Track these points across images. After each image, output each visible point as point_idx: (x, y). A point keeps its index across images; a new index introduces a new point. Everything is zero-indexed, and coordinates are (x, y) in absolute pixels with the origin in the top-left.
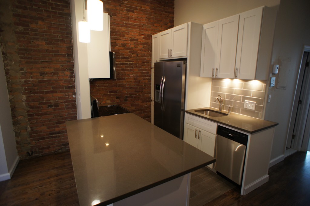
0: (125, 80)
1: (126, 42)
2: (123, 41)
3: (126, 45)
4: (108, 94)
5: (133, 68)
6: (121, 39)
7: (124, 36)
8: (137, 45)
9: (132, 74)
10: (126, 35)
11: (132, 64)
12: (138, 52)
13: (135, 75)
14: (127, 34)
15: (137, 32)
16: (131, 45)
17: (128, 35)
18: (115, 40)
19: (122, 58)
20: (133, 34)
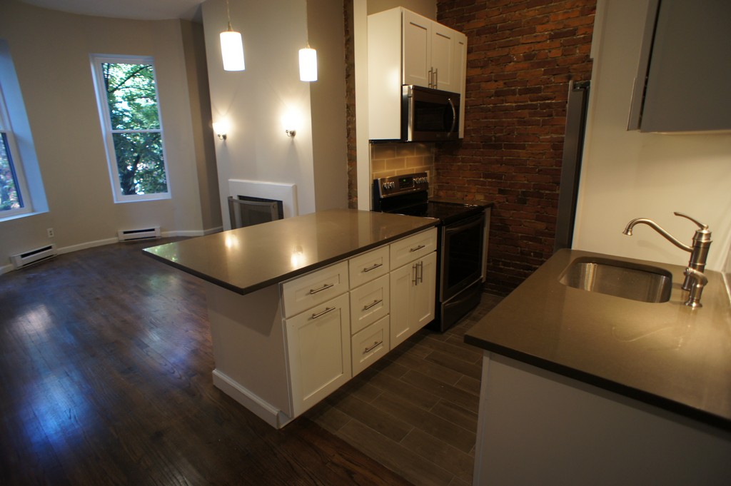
0: (524, 149)
1: (538, 47)
2: (528, 46)
3: (536, 54)
4: (482, 179)
5: (551, 115)
6: (522, 41)
7: (533, 30)
8: (571, 47)
9: (547, 134)
10: (539, 28)
11: (549, 106)
12: (575, 66)
13: (554, 136)
14: (543, 24)
15: (577, 6)
16: (553, 51)
17: (543, 26)
18: (507, 49)
19: (521, 93)
20: (560, 18)
